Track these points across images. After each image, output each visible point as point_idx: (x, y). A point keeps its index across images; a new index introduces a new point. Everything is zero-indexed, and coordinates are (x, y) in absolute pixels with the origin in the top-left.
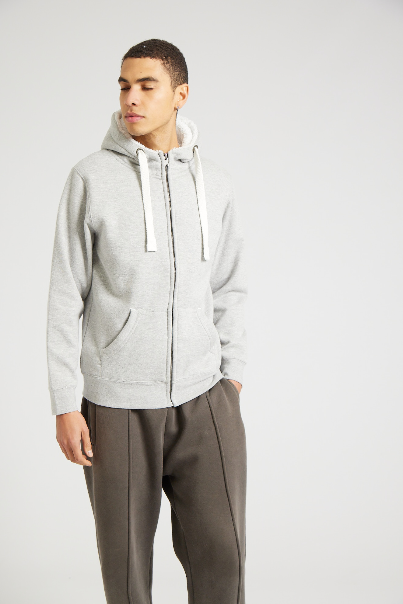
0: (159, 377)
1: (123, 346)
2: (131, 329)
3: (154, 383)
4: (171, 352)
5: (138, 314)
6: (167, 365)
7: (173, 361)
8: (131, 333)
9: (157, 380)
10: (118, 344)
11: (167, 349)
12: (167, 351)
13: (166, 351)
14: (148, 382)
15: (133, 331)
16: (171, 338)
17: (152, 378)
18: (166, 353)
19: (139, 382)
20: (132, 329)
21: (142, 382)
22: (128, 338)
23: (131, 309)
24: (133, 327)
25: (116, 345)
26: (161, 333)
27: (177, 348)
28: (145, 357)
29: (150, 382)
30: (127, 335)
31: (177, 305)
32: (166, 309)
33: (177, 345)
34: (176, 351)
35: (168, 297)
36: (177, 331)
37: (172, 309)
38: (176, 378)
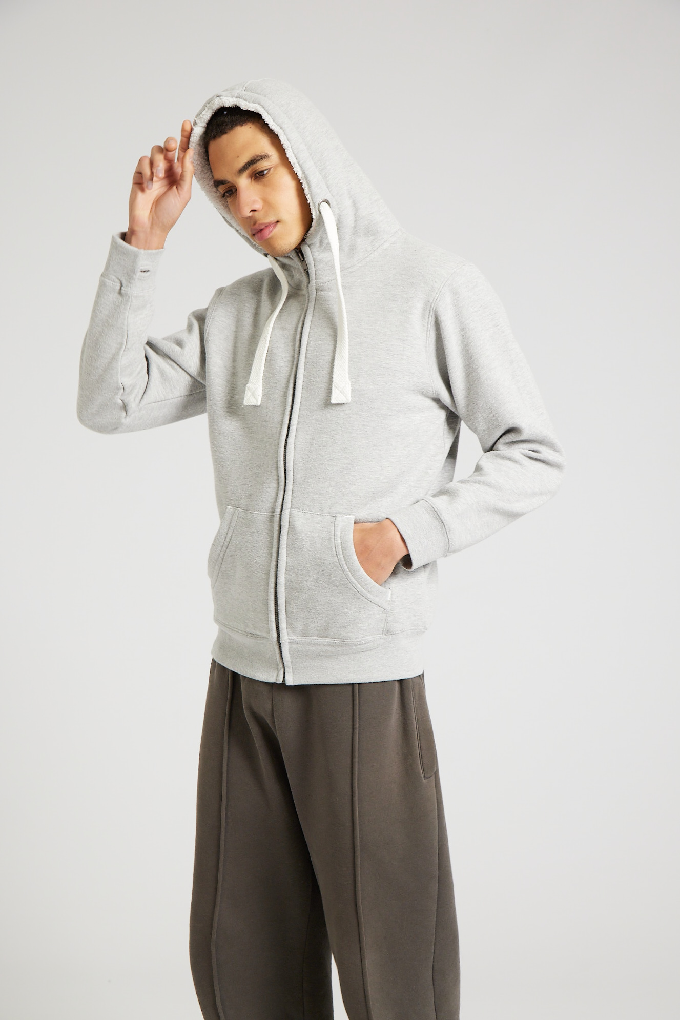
5: (233, 515)
6: (268, 609)
8: (225, 549)
15: (227, 544)
20: (225, 540)
22: (222, 556)
23: (227, 506)
24: (226, 538)
27: (285, 580)
30: (220, 551)
31: (290, 505)
32: (270, 510)
33: (284, 575)
34: (284, 586)
35: (276, 489)
36: (287, 550)
37: (279, 510)
38: (286, 634)
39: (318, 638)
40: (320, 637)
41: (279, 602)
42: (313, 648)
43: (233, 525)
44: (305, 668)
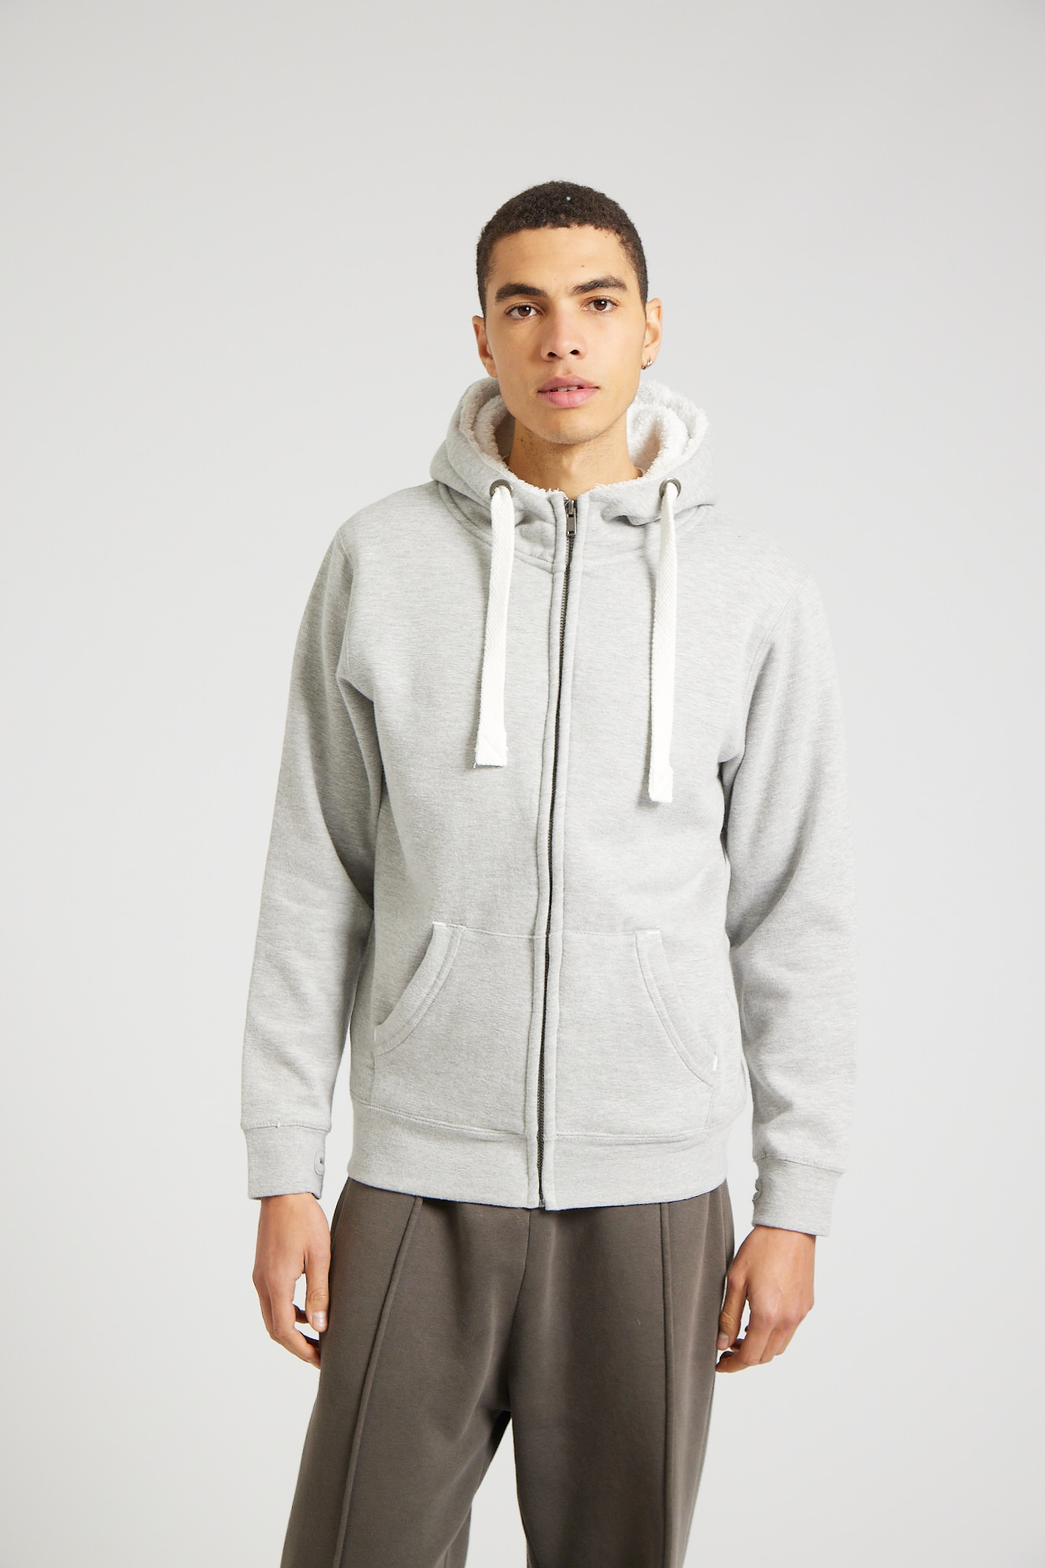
0: (506, 1120)
1: (416, 1021)
2: (435, 978)
3: (496, 1134)
4: (539, 1053)
5: (452, 937)
6: (528, 1088)
7: (545, 1077)
8: (436, 990)
9: (503, 1127)
10: (405, 1016)
11: (528, 1046)
12: (528, 1050)
13: (526, 1048)
14: (479, 1129)
15: (440, 983)
16: (542, 1015)
17: (489, 1121)
18: (525, 1054)
19: (453, 1125)
20: (438, 977)
21: (463, 1126)
22: (429, 1002)
23: (434, 923)
24: (439, 973)
25: (401, 1019)
26: (514, 997)
27: (558, 1042)
28: (471, 1057)
29: (483, 1130)
30: (425, 995)
31: (562, 924)
32: (528, 931)
33: (556, 1035)
34: (555, 1051)
35: (535, 898)
36: (560, 995)
37: (545, 931)
38: (554, 1127)
39: (606, 1134)
40: (610, 1133)
41: (547, 1077)
42: (598, 1149)
43: (454, 953)
44: (579, 1182)
